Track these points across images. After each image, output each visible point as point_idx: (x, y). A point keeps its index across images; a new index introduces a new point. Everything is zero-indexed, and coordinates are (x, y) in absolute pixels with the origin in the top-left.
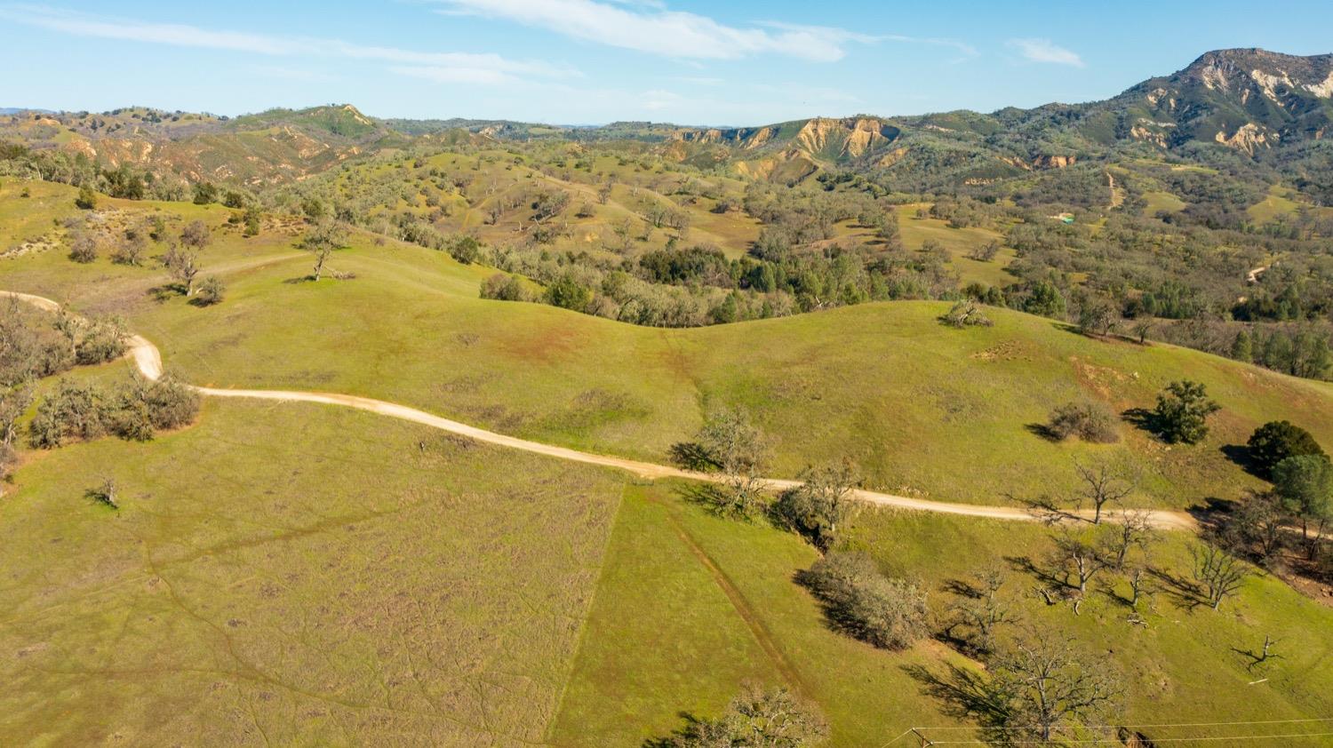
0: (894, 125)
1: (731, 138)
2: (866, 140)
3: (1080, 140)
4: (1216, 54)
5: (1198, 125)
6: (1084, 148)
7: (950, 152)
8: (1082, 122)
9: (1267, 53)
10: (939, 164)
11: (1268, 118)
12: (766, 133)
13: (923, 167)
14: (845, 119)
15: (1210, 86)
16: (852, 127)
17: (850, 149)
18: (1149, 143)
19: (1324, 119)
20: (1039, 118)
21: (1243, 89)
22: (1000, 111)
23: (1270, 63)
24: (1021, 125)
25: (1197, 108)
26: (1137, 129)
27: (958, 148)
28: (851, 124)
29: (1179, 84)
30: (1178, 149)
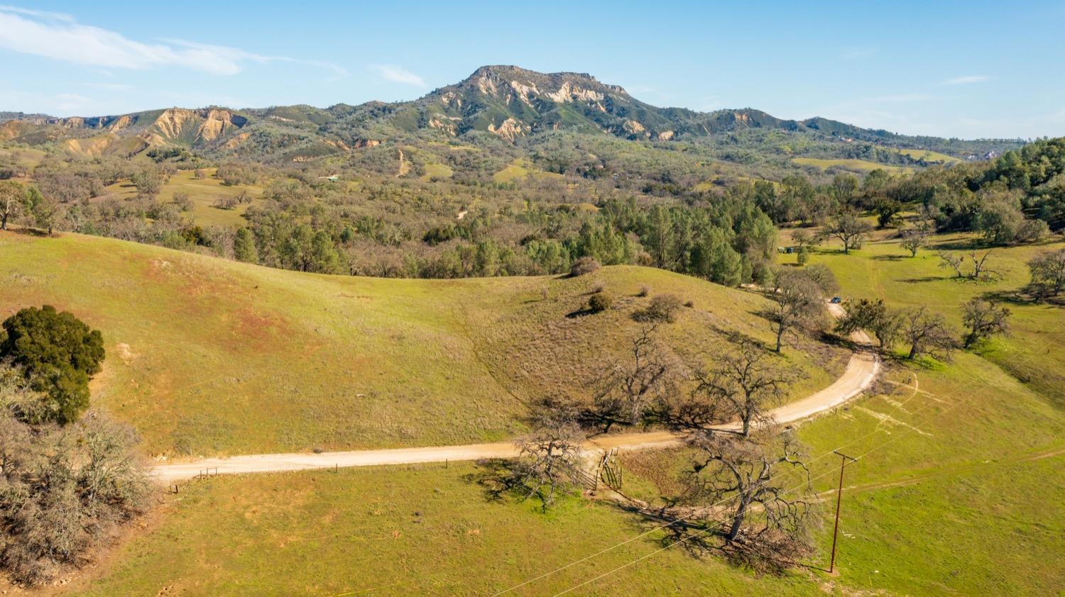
0: (243, 115)
1: (94, 125)
2: (219, 128)
3: (391, 129)
4: (487, 68)
5: (476, 118)
6: (393, 135)
7: (284, 135)
8: (393, 115)
9: (521, 70)
10: (274, 146)
11: (523, 115)
12: (127, 120)
13: (260, 148)
14: (199, 110)
15: (484, 92)
16: (206, 116)
17: (204, 135)
18: (442, 131)
19: (558, 116)
20: (362, 111)
21: (506, 94)
22: (333, 107)
23: (524, 77)
24: (348, 117)
25: (476, 106)
26: (433, 121)
27: (290, 133)
28: (205, 114)
29: (463, 89)
30: (462, 136)
